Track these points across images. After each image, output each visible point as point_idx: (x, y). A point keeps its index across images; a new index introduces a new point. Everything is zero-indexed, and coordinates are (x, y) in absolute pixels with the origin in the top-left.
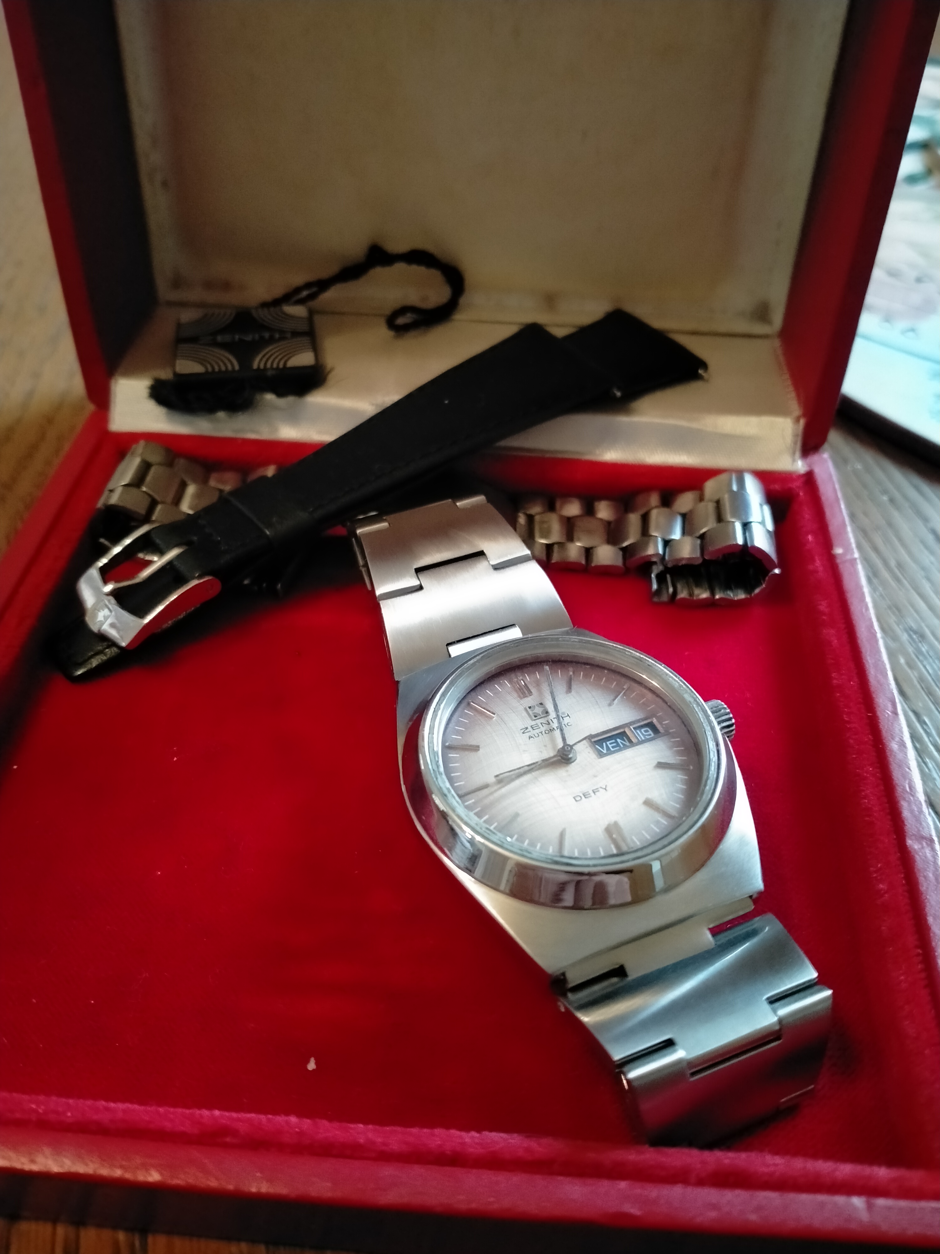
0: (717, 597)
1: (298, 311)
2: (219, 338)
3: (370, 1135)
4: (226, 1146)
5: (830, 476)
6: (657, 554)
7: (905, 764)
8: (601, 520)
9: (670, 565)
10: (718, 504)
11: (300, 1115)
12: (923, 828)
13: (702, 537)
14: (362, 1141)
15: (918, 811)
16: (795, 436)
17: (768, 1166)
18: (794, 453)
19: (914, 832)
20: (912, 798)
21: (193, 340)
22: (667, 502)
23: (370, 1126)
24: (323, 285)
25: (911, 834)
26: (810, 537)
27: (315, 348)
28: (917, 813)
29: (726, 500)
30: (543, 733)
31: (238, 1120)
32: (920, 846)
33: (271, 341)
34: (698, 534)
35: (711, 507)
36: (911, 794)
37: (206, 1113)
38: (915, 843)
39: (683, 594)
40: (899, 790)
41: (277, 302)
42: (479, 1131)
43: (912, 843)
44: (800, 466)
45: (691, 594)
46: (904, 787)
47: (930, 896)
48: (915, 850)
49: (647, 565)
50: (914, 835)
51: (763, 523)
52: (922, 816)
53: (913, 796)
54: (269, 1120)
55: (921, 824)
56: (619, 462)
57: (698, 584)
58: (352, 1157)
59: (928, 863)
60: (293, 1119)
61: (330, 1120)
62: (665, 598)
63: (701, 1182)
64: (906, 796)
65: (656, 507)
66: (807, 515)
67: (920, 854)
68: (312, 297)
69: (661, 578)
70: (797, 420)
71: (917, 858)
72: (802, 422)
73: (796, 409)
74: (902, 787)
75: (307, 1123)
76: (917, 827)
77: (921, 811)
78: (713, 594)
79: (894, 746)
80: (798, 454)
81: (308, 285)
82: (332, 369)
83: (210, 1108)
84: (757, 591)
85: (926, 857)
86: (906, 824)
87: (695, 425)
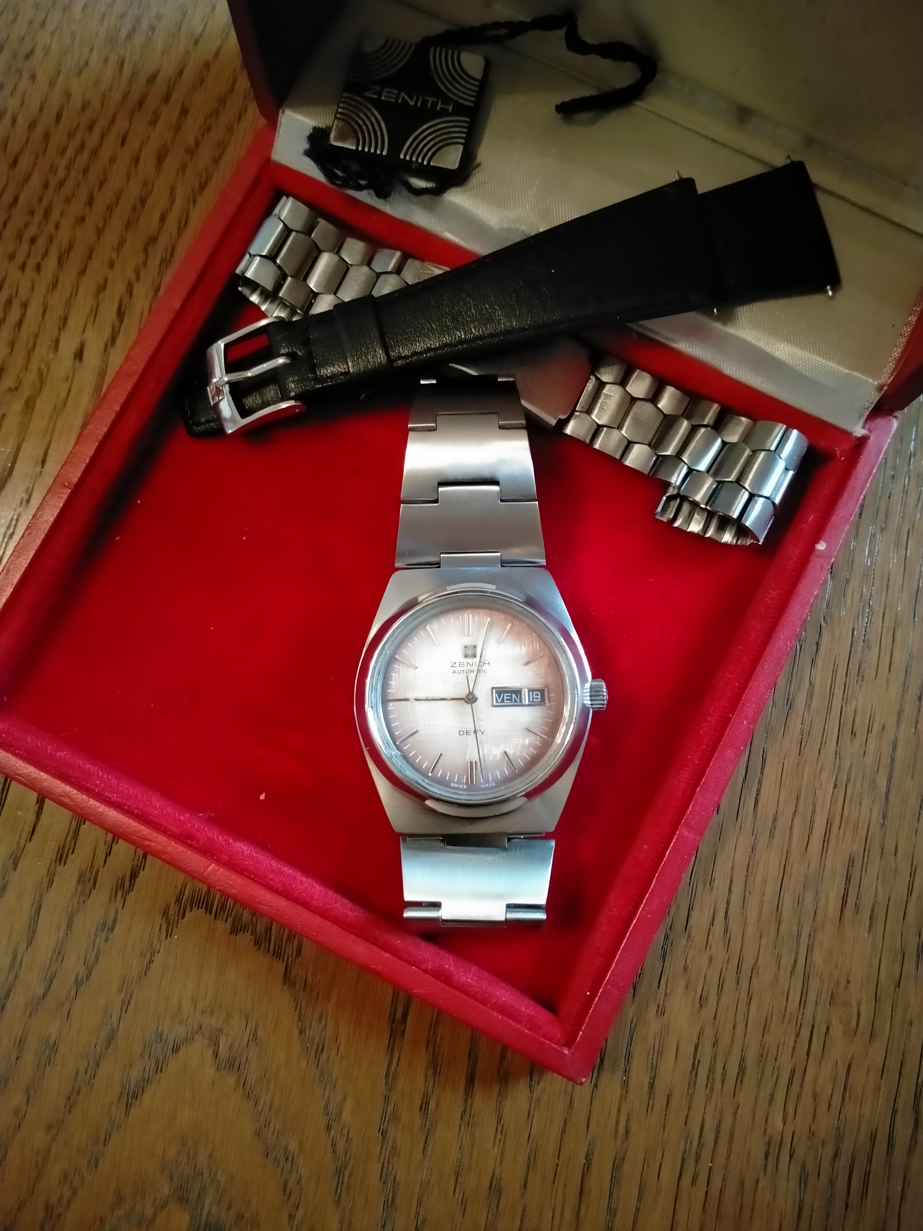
0: (707, 535)
6: (674, 484)
8: (660, 410)
10: (752, 457)
13: (719, 484)
21: (360, 87)
26: (812, 517)
29: (759, 458)
30: (465, 672)
34: (719, 479)
39: (681, 521)
44: (859, 431)
45: (689, 523)
62: (666, 518)
65: (707, 426)
66: (828, 488)
69: (671, 499)
70: (881, 387)
78: (705, 531)
82: (479, 165)
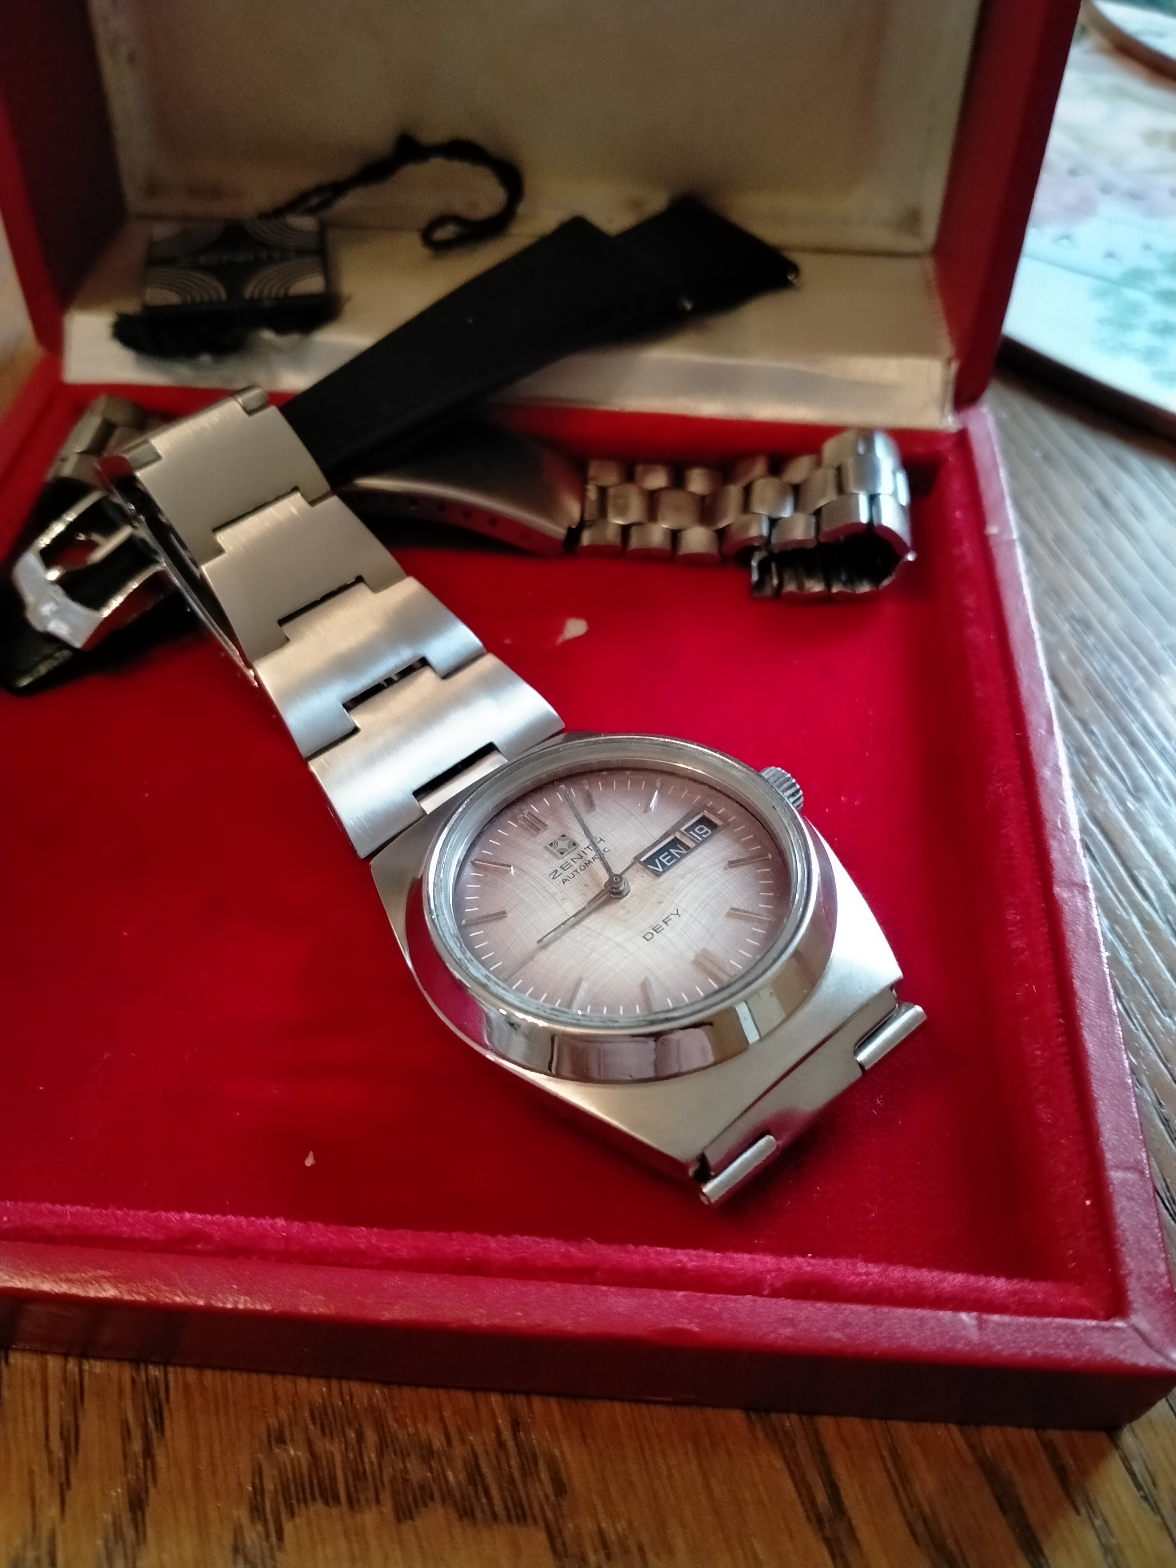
0: (835, 590)
1: (305, 223)
2: (202, 259)
3: (374, 1240)
4: (196, 1253)
5: (989, 436)
6: (761, 537)
7: (1059, 795)
8: (693, 494)
9: (776, 551)
10: (839, 471)
11: (288, 1217)
12: (1075, 873)
13: (818, 513)
14: (362, 1246)
15: (1070, 852)
16: (946, 383)
17: (859, 1274)
18: (943, 407)
19: (1063, 878)
20: (1064, 836)
21: (169, 262)
22: (776, 469)
23: (375, 1230)
24: (338, 189)
25: (1060, 880)
26: (958, 514)
27: (328, 270)
28: (1069, 854)
29: (850, 464)
31: (213, 1223)
32: (1070, 895)
33: (270, 261)
34: (812, 510)
35: (831, 474)
36: (1063, 831)
37: (174, 1216)
38: (1064, 891)
39: (791, 587)
40: (1049, 826)
41: (279, 212)
42: (507, 1234)
43: (1061, 892)
44: (949, 423)
45: (801, 586)
46: (1056, 823)
47: (1078, 954)
48: (1063, 898)
49: (747, 550)
50: (1064, 881)
51: (895, 494)
52: (1075, 858)
53: (1065, 833)
54: (251, 1224)
55: (1073, 867)
56: (718, 418)
57: (811, 575)
58: (350, 1265)
59: (1079, 915)
60: (280, 1222)
61: (326, 1222)
62: (768, 591)
63: (775, 1293)
64: (1057, 833)
65: (763, 477)
66: (956, 485)
67: (1070, 904)
68: (325, 204)
69: (764, 567)
70: (949, 361)
71: (1066, 909)
72: (954, 366)
73: (947, 346)
74: (1053, 823)
75: (297, 1227)
76: (1067, 871)
77: (1074, 852)
78: (829, 586)
79: (1046, 773)
80: (949, 406)
81: (319, 189)
82: (349, 298)
83: (180, 1210)
84: (886, 583)
85: (1076, 907)
86: (1054, 867)
87: (817, 370)
